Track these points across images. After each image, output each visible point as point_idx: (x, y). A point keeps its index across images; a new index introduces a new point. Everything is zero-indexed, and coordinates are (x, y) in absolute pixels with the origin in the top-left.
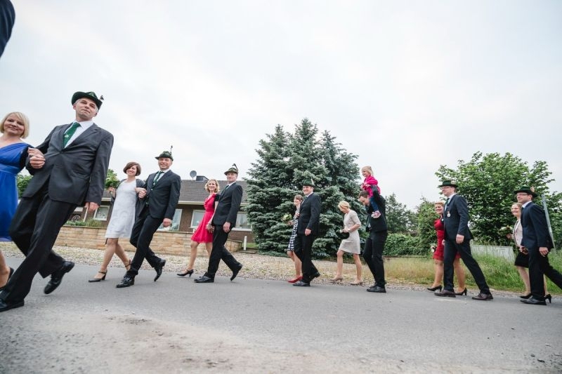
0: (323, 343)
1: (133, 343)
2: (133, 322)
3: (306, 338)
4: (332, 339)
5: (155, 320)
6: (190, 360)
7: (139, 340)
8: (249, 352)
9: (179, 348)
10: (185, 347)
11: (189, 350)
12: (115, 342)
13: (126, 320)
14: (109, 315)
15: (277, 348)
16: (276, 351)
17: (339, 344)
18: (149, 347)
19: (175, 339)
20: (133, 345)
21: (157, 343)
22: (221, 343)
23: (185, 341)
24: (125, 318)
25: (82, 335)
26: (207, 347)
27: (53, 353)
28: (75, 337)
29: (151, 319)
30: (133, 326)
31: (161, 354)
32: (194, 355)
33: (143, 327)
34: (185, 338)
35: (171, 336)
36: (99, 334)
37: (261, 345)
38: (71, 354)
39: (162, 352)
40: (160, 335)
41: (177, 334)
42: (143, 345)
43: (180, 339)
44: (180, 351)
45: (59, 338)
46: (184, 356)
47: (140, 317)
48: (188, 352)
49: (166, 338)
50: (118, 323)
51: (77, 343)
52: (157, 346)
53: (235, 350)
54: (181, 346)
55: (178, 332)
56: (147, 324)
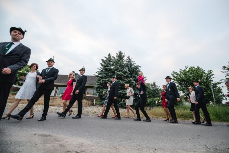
0: (125, 143)
2: (45, 136)
3: (118, 141)
4: (128, 141)
5: (55, 135)
6: (69, 151)
7: (47, 143)
8: (93, 147)
9: (64, 146)
10: (67, 146)
11: (69, 147)
12: (36, 145)
13: (42, 135)
14: (34, 133)
15: (105, 145)
16: (105, 146)
17: (131, 143)
18: (51, 146)
19: (62, 143)
20: (44, 146)
21: (55, 145)
22: (82, 144)
24: (41, 134)
25: (22, 142)
26: (76, 146)
27: (9, 150)
28: (19, 143)
29: (53, 134)
30: (45, 137)
31: (57, 149)
32: (70, 149)
33: (49, 137)
34: (67, 142)
35: (61, 141)
36: (30, 141)
37: (99, 144)
38: (16, 150)
40: (56, 141)
41: (63, 141)
42: (48, 145)
43: (65, 143)
44: (64, 148)
45: (11, 143)
46: (66, 150)
47: (48, 133)
48: (68, 148)
49: (58, 142)
50: (38, 136)
51: (19, 145)
52: (54, 146)
53: (88, 147)
54: (65, 145)
55: (64, 140)
56: (51, 137)
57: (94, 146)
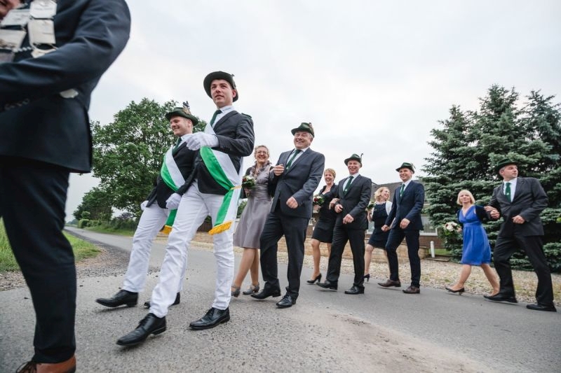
1: (365, 344)
2: (355, 322)
5: (374, 324)
7: (369, 342)
10: (418, 360)
11: (427, 365)
12: (349, 339)
13: (348, 320)
18: (382, 351)
19: (404, 348)
21: (387, 349)
23: (416, 354)
24: (346, 318)
25: (320, 327)
28: (316, 328)
29: (368, 322)
30: (357, 327)
31: (398, 362)
33: (366, 329)
35: (398, 344)
36: (332, 329)
38: (320, 343)
40: (387, 341)
42: (375, 348)
43: (410, 350)
44: (416, 363)
45: (305, 326)
47: (359, 318)
49: (393, 346)
50: (342, 320)
51: (319, 333)
52: (389, 352)
54: (415, 358)
55: (403, 342)
56: (369, 327)
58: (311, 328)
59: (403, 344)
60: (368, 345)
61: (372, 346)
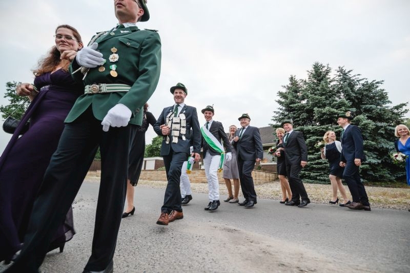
1: (237, 246)
2: (229, 230)
5: (242, 230)
6: (284, 265)
7: (239, 244)
9: (270, 254)
10: (273, 254)
12: (225, 244)
13: (225, 229)
14: (212, 224)
18: (248, 250)
19: (263, 246)
20: (237, 247)
21: (252, 248)
22: (302, 254)
23: (272, 249)
24: (223, 228)
25: (204, 237)
26: (292, 256)
28: (201, 238)
29: (238, 229)
30: (231, 234)
31: (260, 257)
32: (284, 261)
33: (237, 234)
34: (270, 246)
35: (259, 243)
36: (213, 237)
39: (259, 255)
40: (252, 242)
43: (267, 247)
44: (271, 256)
46: (277, 261)
47: (233, 228)
48: (278, 258)
49: (256, 245)
50: (220, 230)
51: (204, 242)
52: (253, 250)
53: (318, 262)
54: (270, 252)
56: (239, 233)
57: (330, 263)
58: (197, 238)
59: (263, 243)
60: (239, 246)
61: (242, 247)
